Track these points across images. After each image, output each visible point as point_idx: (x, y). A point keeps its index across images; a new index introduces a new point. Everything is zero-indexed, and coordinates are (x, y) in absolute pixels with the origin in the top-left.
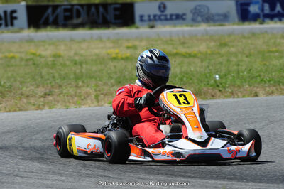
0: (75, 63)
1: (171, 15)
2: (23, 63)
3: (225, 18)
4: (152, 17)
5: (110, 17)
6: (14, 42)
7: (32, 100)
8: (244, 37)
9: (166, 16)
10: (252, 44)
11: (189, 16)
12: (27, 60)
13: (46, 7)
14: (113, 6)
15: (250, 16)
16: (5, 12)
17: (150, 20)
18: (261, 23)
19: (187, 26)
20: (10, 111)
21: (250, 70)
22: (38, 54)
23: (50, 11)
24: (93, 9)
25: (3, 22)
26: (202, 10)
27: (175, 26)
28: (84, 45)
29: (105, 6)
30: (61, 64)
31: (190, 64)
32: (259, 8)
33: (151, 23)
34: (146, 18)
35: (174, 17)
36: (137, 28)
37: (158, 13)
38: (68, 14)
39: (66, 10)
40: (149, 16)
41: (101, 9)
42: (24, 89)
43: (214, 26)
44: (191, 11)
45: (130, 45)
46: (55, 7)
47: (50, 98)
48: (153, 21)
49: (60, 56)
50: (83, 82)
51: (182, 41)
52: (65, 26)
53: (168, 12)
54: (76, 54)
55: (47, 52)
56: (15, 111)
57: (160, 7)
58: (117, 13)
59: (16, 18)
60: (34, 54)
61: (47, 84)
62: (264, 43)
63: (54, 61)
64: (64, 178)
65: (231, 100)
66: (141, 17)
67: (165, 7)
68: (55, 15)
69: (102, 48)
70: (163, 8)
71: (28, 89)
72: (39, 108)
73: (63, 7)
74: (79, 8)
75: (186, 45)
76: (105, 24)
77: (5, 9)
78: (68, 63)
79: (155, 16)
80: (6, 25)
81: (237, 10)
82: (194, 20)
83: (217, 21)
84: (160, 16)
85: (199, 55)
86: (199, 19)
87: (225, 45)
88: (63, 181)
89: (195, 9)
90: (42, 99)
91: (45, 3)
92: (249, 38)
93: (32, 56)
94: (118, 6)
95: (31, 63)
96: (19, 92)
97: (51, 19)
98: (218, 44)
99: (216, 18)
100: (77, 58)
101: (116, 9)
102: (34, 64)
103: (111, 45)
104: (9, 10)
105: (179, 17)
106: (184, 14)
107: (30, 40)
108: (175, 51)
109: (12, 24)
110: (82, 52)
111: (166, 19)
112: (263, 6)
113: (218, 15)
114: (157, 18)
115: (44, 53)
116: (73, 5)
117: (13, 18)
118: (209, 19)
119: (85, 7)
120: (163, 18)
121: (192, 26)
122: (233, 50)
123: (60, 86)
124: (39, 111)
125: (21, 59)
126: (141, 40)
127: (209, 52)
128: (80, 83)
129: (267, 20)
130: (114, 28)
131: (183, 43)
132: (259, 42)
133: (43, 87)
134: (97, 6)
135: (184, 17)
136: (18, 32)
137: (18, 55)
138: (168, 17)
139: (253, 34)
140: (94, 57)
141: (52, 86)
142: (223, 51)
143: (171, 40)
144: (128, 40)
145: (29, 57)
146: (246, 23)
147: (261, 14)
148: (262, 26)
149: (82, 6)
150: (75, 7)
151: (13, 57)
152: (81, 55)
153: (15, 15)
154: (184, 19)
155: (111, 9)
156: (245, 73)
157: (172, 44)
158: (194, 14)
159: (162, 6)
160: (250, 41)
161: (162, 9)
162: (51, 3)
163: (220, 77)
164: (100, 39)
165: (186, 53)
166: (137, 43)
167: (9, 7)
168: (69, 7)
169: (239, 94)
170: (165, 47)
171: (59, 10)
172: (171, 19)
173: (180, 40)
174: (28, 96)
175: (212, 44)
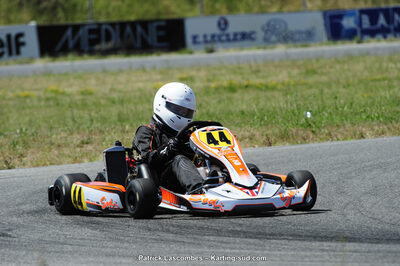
0: (114, 102)
1: (235, 35)
2: (42, 103)
3: (308, 36)
4: (209, 38)
5: (152, 39)
6: (27, 76)
7: (66, 151)
8: (338, 61)
9: (228, 35)
10: (349, 70)
11: (260, 35)
12: (48, 99)
13: (64, 28)
14: (156, 24)
15: (343, 33)
16: (9, 37)
17: (206, 42)
18: (359, 42)
19: (259, 48)
20: (38, 165)
21: (351, 104)
22: (61, 90)
23: (69, 32)
24: (128, 29)
25: (6, 50)
26: (277, 27)
27: (242, 48)
28: (122, 78)
29: (145, 24)
30: (94, 103)
31: (268, 99)
32: (355, 22)
33: (209, 46)
34: (201, 39)
35: (239, 37)
36: (191, 53)
37: (217, 31)
38: (93, 36)
39: (91, 31)
40: (205, 36)
41: (139, 29)
42: (54, 136)
43: (296, 47)
44: (263, 29)
45: (184, 76)
46: (76, 28)
47: (90, 147)
48: (211, 43)
49: (91, 94)
50: (131, 125)
51: (254, 68)
52: (92, 53)
53: (231, 30)
54: (112, 90)
55: (73, 88)
56: (45, 165)
57: (219, 24)
58: (162, 33)
59: (23, 44)
60: (56, 92)
61: (84, 130)
62: (366, 68)
63: (83, 100)
64: (126, 245)
65: (329, 143)
66: (195, 38)
67: (226, 23)
68: (76, 38)
69: (147, 81)
70: (223, 24)
71: (59, 137)
72: (75, 160)
73: (87, 28)
74: (110, 28)
75: (260, 74)
76: (146, 48)
77: (9, 32)
78: (103, 102)
79: (213, 36)
80: (10, 54)
81: (326, 25)
82: (266, 40)
83: (299, 40)
84: (219, 37)
85: (279, 87)
86: (274, 38)
87: (314, 72)
88: (126, 248)
89: (268, 24)
90: (78, 149)
91: (62, 22)
92: (344, 62)
93: (53, 95)
94: (162, 24)
95: (51, 103)
96: (48, 140)
97: (71, 44)
98: (304, 71)
99: (297, 36)
100: (115, 96)
101: (159, 28)
102: (58, 104)
103: (159, 77)
104: (13, 34)
105: (246, 37)
106: (253, 33)
107: (48, 73)
108: (246, 83)
109: (18, 53)
110: (121, 87)
111: (228, 40)
112: (360, 19)
113: (300, 32)
114: (216, 38)
115: (68, 90)
116: (100, 25)
117: (19, 45)
118: (287, 38)
119: (117, 27)
120: (224, 38)
121: (265, 48)
122: (325, 78)
123: (101, 132)
124: (77, 165)
125: (39, 99)
126: (199, 70)
127: (292, 83)
128: (127, 127)
129: (367, 38)
130: (159, 55)
131: (257, 71)
132: (359, 67)
133: (79, 133)
134: (133, 24)
135: (253, 36)
136: (28, 63)
137: (34, 94)
138: (232, 37)
139: (350, 57)
140: (138, 94)
141: (91, 132)
142: (311, 80)
143: (239, 68)
144: (180, 69)
145: (49, 95)
146: (339, 42)
147: (359, 30)
148: (360, 46)
149: (113, 25)
150: (104, 27)
151: (27, 97)
152: (120, 91)
153: (22, 40)
154: (253, 39)
155: (152, 28)
156: (346, 108)
157: (241, 74)
158: (266, 32)
159: (222, 22)
160: (346, 67)
161: (223, 26)
162: (70, 22)
163: (313, 115)
164: (143, 69)
165: (261, 84)
166: (193, 73)
167: (14, 30)
168: (95, 27)
169: (339, 136)
170: (232, 77)
171: (81, 32)
172: (235, 40)
173: (251, 67)
174: (59, 146)
175: (295, 72)
